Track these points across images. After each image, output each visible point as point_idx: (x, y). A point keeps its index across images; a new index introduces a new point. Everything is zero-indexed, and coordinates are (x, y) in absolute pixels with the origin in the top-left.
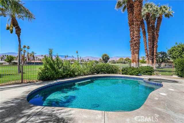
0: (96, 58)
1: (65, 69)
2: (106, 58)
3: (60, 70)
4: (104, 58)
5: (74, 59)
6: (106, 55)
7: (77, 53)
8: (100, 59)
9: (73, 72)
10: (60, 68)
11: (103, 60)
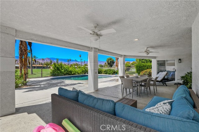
0: (102, 61)
1: (66, 70)
2: (111, 62)
3: (63, 71)
4: (109, 62)
5: (78, 63)
6: (111, 59)
7: (80, 57)
8: (105, 63)
9: (71, 72)
10: (62, 70)
11: (108, 64)
